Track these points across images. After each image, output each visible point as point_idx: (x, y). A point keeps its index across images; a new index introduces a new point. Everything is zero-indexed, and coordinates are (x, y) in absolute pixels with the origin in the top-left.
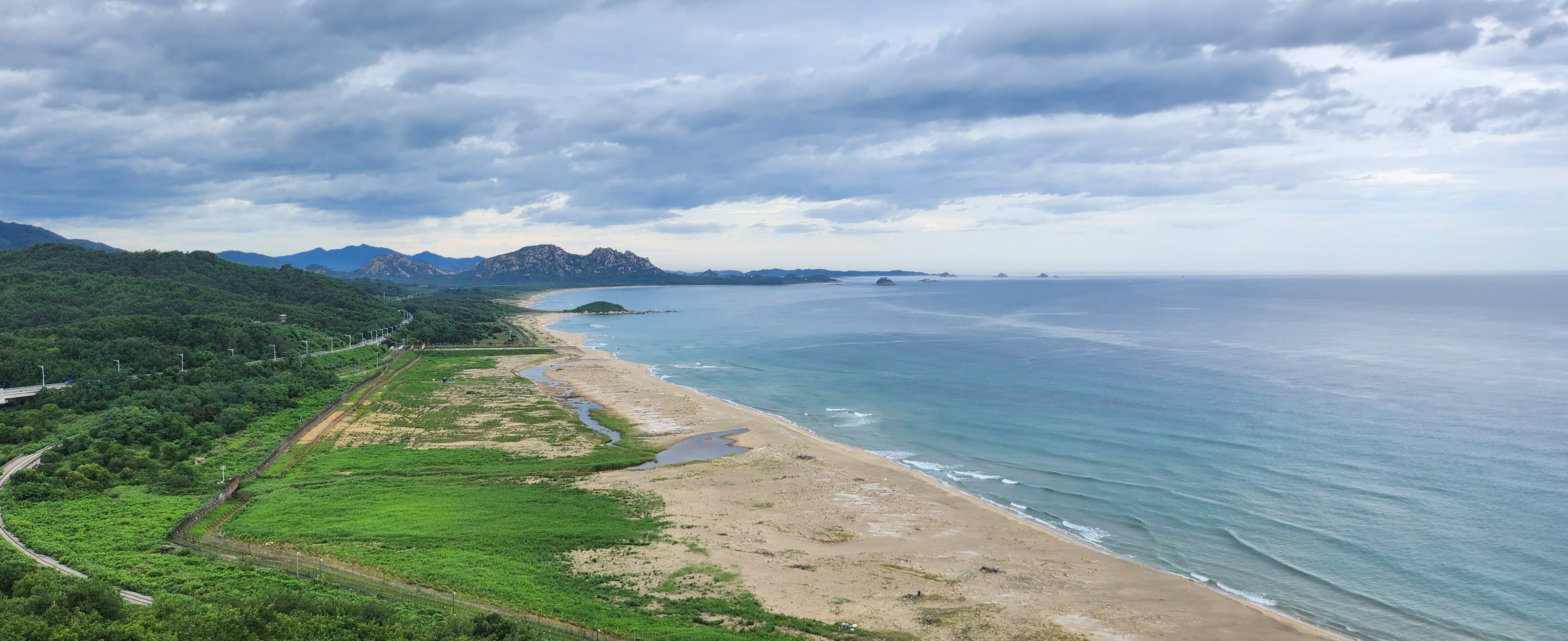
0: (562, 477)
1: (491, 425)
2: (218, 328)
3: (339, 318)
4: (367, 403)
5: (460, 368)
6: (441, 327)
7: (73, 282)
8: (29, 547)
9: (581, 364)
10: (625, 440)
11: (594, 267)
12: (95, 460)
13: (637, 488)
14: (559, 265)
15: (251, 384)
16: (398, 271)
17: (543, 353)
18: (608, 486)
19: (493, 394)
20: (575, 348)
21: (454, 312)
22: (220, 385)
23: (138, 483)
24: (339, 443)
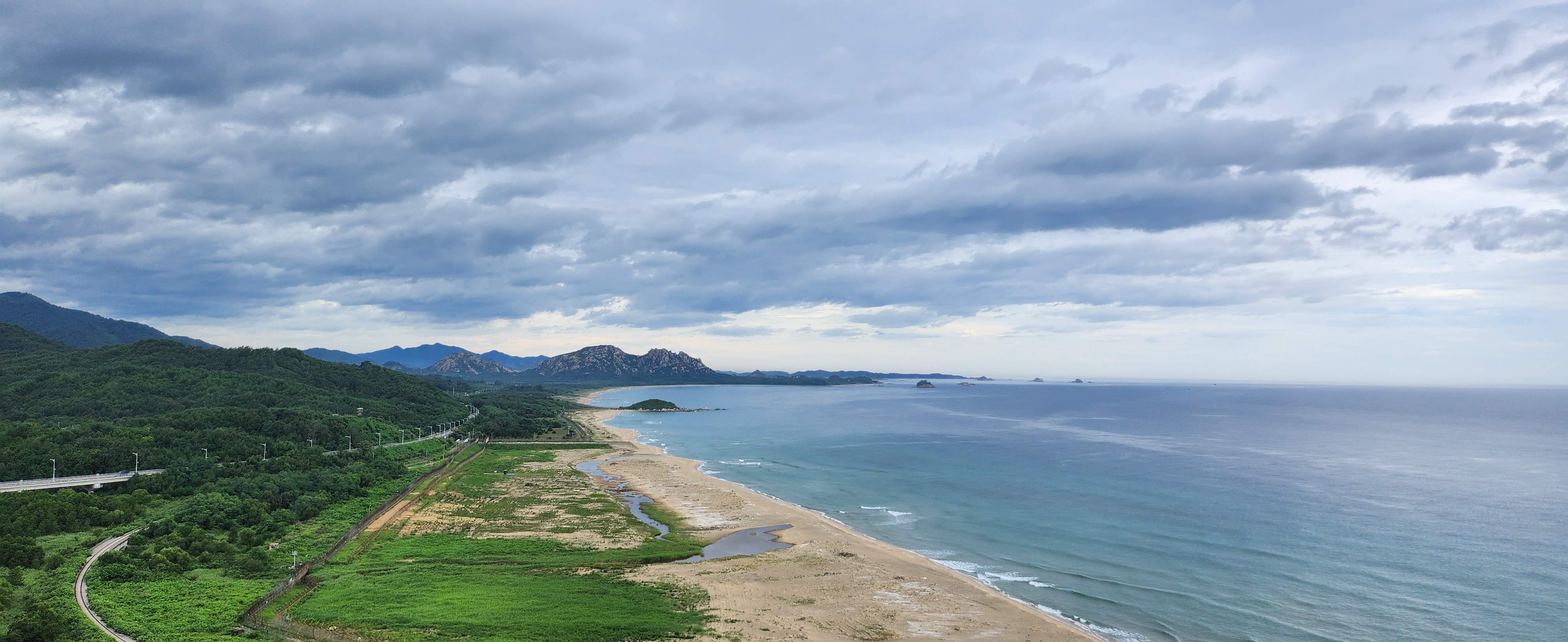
0: (612, 569)
1: (546, 516)
2: (300, 420)
3: (411, 412)
4: (432, 493)
5: (520, 461)
6: (505, 421)
7: (171, 376)
8: (110, 626)
9: (634, 458)
10: (674, 534)
11: (649, 367)
12: (178, 543)
13: (683, 581)
14: (617, 364)
15: (326, 473)
16: (468, 369)
17: (599, 448)
18: (655, 579)
19: (550, 486)
20: (629, 443)
21: (518, 408)
22: (297, 474)
23: (215, 567)
24: (403, 531)
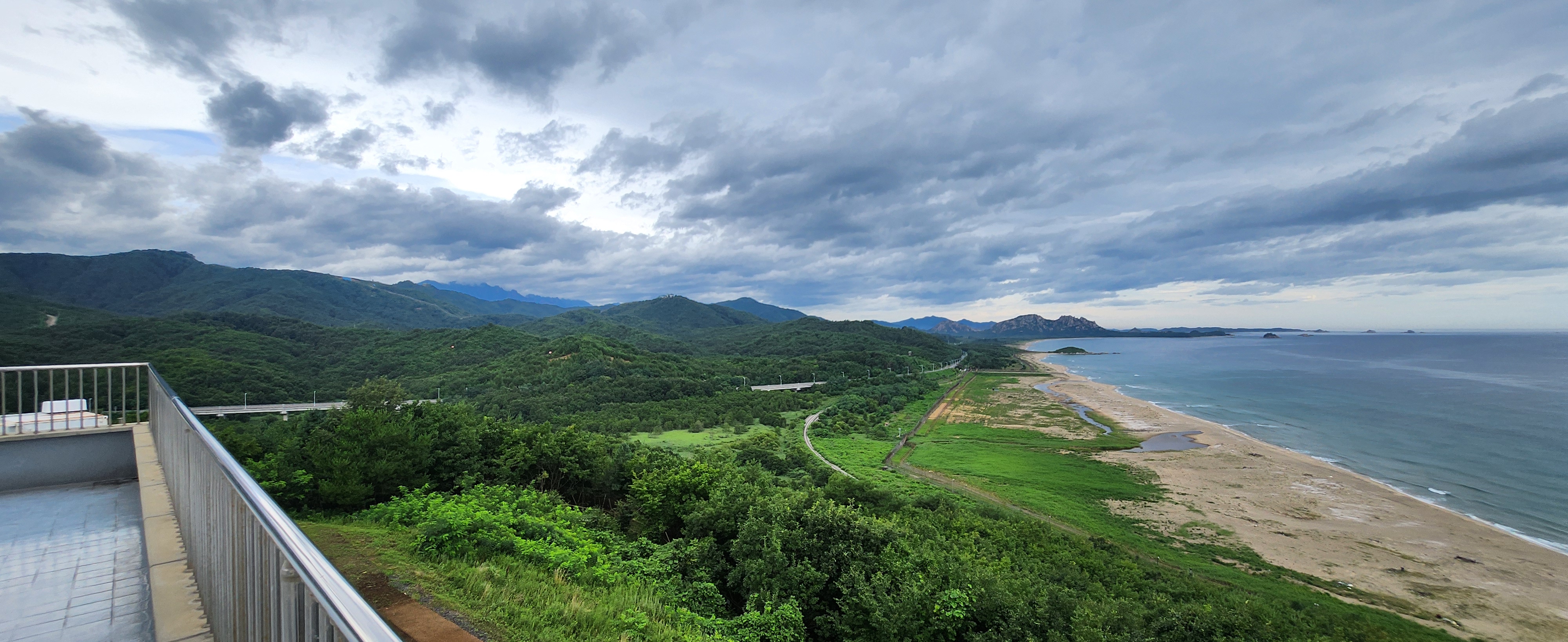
0: (1082, 452)
1: (1028, 416)
3: (933, 354)
4: (957, 399)
5: (1000, 383)
6: (983, 360)
7: (817, 335)
8: (826, 459)
9: (1069, 383)
10: (1116, 432)
11: (1061, 327)
12: (842, 420)
13: (1135, 464)
14: (1040, 326)
15: (900, 386)
16: (952, 330)
17: (1044, 376)
19: (1023, 398)
20: (1062, 374)
21: (988, 352)
22: (888, 386)
23: (861, 433)
24: (948, 420)
